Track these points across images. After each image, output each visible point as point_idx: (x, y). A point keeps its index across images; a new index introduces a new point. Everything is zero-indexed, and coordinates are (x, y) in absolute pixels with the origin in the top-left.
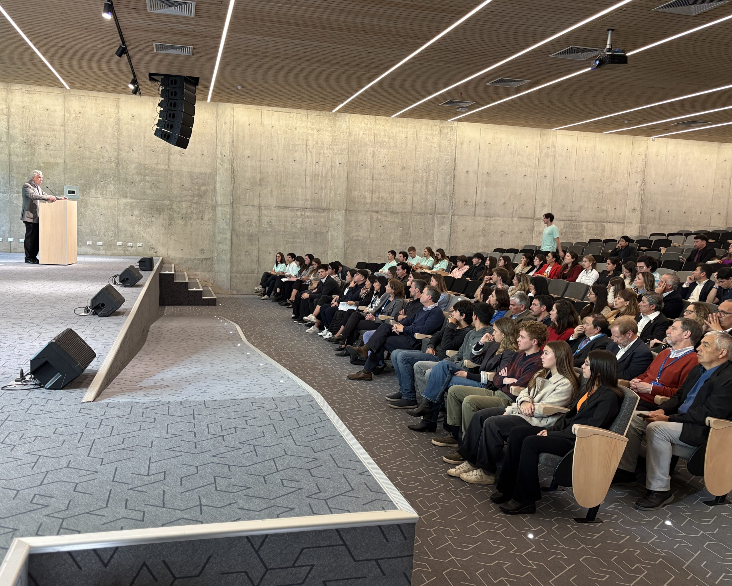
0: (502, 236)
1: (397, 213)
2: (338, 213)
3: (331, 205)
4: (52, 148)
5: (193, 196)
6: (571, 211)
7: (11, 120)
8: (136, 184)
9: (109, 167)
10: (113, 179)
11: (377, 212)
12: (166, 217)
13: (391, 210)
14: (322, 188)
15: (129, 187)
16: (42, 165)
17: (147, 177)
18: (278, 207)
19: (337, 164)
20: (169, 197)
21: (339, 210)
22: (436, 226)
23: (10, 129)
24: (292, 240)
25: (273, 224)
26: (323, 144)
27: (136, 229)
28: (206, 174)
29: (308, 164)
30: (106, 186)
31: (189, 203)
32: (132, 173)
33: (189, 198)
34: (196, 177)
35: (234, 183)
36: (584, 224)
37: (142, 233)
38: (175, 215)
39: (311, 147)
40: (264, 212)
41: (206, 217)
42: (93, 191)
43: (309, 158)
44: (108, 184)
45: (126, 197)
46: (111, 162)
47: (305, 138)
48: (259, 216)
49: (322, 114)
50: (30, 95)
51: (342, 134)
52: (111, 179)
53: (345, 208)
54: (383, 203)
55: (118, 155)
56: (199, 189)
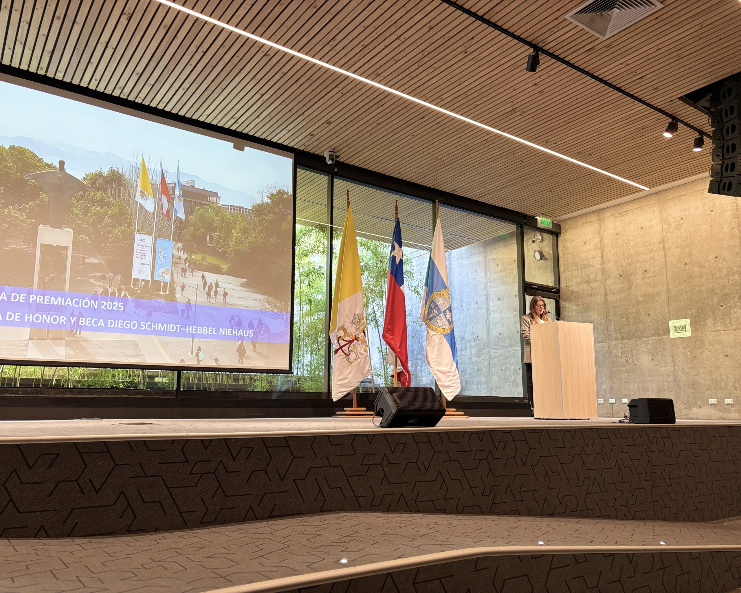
4: (650, 274)
7: (605, 253)
9: (731, 282)
16: (640, 298)
23: (605, 264)
30: (730, 312)
42: (710, 322)
44: (731, 307)
46: (733, 274)
52: (736, 300)
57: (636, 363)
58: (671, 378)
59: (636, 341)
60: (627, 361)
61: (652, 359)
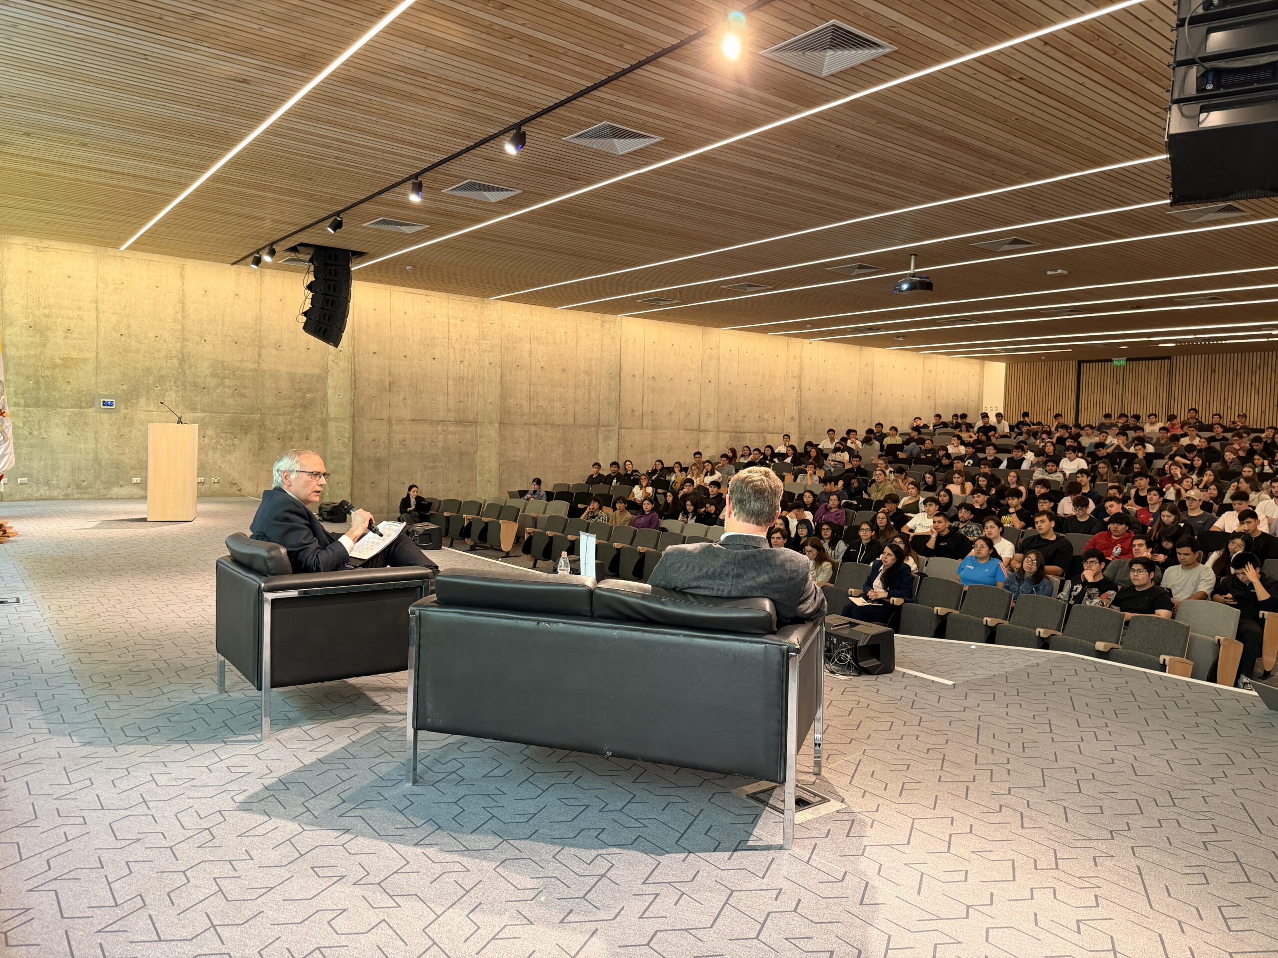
0: (669, 451)
1: (559, 425)
2: (489, 428)
3: (479, 416)
4: (75, 335)
5: (294, 406)
6: (736, 422)
7: (7, 290)
8: (211, 391)
9: (169, 365)
10: (175, 382)
11: (535, 425)
12: (255, 437)
13: (551, 422)
14: (467, 395)
15: (200, 395)
16: (58, 361)
17: (227, 380)
18: (413, 420)
19: (487, 363)
20: (260, 409)
21: (491, 423)
22: (601, 441)
23: (6, 306)
24: (431, 464)
25: (408, 443)
26: (468, 337)
27: (210, 457)
28: (313, 376)
29: (451, 363)
30: (164, 394)
31: (289, 417)
32: (203, 375)
33: (288, 410)
34: (298, 380)
35: (356, 388)
36: (748, 435)
37: (219, 462)
38: (269, 435)
39: (454, 341)
40: (396, 427)
41: (314, 436)
42: (142, 401)
43: (452, 355)
44: (166, 390)
45: (194, 409)
46: (172, 358)
47: (446, 329)
48: (389, 433)
49: (465, 299)
50: (41, 254)
51: (492, 326)
52: (172, 383)
53: (499, 420)
54: (542, 414)
55: (183, 347)
56: (303, 397)
57: (46, 436)
58: (91, 456)
59: (48, 411)
60: (31, 433)
61: (68, 434)
